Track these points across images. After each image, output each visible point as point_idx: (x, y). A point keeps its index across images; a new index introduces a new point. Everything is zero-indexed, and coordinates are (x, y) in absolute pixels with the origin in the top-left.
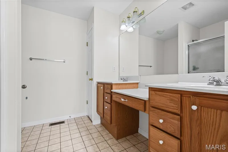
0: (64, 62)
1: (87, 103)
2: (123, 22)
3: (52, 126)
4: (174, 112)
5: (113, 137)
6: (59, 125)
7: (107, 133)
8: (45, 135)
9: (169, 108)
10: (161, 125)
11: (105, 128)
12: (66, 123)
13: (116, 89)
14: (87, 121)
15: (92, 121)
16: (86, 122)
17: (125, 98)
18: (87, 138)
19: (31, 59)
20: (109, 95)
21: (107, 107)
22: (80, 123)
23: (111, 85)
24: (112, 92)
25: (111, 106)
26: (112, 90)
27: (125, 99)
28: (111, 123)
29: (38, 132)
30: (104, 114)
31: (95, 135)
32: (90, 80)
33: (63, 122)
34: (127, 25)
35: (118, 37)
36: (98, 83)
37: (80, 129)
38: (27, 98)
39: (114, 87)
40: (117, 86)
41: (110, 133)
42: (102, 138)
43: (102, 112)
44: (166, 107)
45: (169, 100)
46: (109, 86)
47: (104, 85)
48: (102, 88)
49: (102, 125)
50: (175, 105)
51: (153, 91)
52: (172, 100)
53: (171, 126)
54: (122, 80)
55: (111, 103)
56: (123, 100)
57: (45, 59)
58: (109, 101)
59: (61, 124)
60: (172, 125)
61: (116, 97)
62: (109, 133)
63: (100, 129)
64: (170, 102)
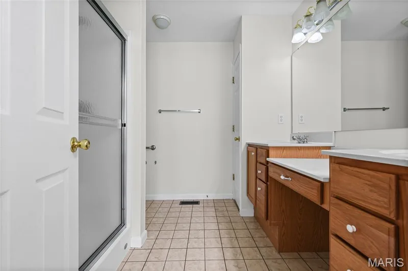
0: (199, 112)
1: (234, 179)
2: (298, 27)
3: (183, 206)
4: (381, 213)
5: (272, 245)
6: (191, 206)
7: (262, 235)
8: (173, 215)
9: (368, 203)
10: (352, 238)
11: (261, 226)
12: (201, 205)
13: (276, 157)
14: (232, 208)
15: (239, 210)
16: (229, 209)
17: (288, 175)
18: (227, 234)
19: (160, 112)
20: (264, 167)
21: (261, 188)
22: (220, 209)
23: (267, 150)
24: (268, 162)
25: (267, 187)
26: (268, 159)
27: (286, 177)
28: (267, 219)
29: (167, 209)
30: (257, 201)
31: (242, 234)
32: (235, 140)
33: (197, 203)
34: (305, 31)
35: (290, 58)
36: (249, 145)
37: (219, 219)
38: (156, 162)
39: (271, 152)
40: (279, 152)
41: (268, 236)
42: (251, 240)
43: (253, 196)
44: (364, 201)
45: (369, 185)
46: (264, 151)
47: (257, 149)
48: (253, 154)
49: (256, 221)
50: (381, 199)
51: (337, 163)
52: (374, 186)
53: (372, 242)
54: (296, 141)
55: (267, 181)
56: (282, 177)
57: (177, 110)
58: (263, 178)
59: (194, 205)
60: (374, 242)
61: (274, 172)
62: (265, 236)
63: (251, 226)
64: (371, 191)
